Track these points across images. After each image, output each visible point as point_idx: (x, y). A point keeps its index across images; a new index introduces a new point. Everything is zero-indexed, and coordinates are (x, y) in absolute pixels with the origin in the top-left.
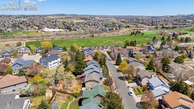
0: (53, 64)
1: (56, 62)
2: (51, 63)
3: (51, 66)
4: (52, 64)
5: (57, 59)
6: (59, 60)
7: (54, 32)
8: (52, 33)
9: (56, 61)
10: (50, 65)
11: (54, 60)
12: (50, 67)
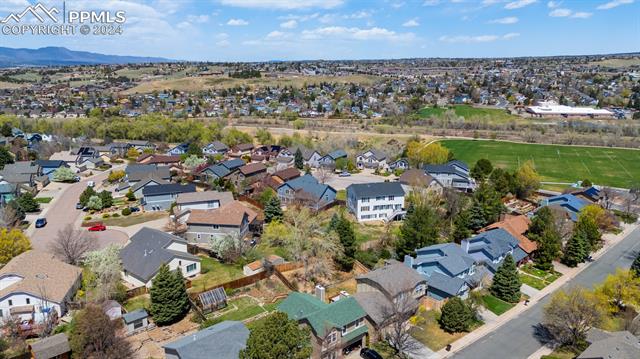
0: (376, 208)
1: (388, 207)
2: (366, 204)
3: (365, 213)
4: (372, 208)
5: (391, 197)
6: (400, 200)
7: (565, 115)
8: (555, 119)
9: (386, 201)
10: (363, 209)
11: (378, 198)
12: (360, 214)
